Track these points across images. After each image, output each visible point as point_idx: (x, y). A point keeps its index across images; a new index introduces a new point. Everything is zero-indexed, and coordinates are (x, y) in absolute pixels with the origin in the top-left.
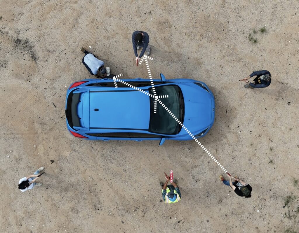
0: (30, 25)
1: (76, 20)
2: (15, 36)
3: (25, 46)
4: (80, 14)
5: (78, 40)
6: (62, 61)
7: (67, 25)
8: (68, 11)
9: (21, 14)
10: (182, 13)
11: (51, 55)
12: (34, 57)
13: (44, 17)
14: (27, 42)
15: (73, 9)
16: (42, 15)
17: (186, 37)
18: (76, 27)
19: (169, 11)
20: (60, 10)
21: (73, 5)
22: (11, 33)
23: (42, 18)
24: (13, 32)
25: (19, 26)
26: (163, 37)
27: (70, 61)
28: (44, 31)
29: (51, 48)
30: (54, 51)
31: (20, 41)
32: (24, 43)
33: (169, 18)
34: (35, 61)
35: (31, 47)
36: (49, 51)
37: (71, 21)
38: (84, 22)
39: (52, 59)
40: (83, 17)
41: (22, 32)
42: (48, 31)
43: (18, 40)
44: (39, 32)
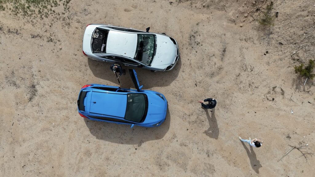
0: (46, 87)
1: (63, 108)
2: (35, 84)
3: (34, 91)
4: (66, 108)
5: (53, 115)
6: (38, 114)
7: (58, 106)
8: (64, 102)
9: (48, 80)
10: (100, 159)
11: (37, 107)
12: (30, 99)
13: (54, 92)
14: (36, 91)
15: (67, 104)
16: (54, 91)
17: (89, 168)
18: (59, 110)
19: (96, 152)
20: (62, 98)
21: (69, 102)
22: (36, 81)
23: (53, 91)
24: (37, 81)
25: (41, 83)
26: (81, 157)
27: (40, 118)
28: (47, 96)
29: (41, 105)
30: (40, 107)
31: (34, 87)
32: (35, 90)
33: (93, 154)
35: (34, 95)
36: (38, 105)
37: (60, 106)
38: (64, 113)
39: (36, 108)
40: (66, 111)
41: (39, 85)
42: (48, 98)
43: (34, 86)
44: (45, 94)
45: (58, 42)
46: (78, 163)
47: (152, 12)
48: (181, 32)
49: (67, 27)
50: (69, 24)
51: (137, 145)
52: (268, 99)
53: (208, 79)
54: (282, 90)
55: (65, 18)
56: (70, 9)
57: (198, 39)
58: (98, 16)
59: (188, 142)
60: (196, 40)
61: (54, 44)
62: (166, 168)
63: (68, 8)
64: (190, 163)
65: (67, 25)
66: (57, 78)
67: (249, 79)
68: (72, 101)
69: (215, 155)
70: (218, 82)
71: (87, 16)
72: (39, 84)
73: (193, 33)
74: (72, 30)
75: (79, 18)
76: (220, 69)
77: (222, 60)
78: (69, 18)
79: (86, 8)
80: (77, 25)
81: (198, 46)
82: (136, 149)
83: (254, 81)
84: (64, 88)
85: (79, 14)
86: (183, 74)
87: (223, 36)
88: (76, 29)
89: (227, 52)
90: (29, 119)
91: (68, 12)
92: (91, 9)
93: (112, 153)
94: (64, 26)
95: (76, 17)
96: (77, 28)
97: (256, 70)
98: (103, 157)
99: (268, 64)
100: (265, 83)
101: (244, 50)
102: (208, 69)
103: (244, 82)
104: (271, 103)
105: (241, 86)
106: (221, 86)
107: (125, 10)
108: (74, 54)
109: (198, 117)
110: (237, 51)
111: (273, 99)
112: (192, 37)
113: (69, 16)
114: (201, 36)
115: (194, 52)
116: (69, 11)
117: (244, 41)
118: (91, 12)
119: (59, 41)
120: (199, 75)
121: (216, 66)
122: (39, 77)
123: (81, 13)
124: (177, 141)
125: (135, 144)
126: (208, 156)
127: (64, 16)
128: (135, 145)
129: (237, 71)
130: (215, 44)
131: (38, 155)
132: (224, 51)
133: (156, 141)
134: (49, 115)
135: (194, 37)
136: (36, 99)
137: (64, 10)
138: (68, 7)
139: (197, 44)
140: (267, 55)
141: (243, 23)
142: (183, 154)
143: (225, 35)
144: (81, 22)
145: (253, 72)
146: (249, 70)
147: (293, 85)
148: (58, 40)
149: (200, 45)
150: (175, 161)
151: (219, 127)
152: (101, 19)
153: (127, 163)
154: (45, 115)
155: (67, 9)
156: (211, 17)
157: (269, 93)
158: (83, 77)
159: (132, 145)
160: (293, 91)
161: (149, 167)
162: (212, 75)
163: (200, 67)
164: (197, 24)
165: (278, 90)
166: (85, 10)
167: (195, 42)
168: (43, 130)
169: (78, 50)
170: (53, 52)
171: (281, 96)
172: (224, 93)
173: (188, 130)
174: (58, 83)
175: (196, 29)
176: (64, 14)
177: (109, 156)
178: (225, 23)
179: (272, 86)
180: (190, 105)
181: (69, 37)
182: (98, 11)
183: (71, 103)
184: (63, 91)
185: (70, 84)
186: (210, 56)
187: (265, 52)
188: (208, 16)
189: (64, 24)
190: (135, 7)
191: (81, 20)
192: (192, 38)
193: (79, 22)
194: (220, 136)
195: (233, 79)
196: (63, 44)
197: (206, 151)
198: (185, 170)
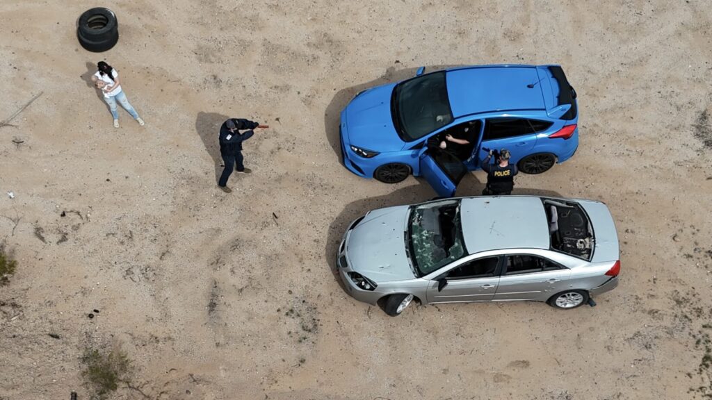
0: (678, 147)
2: (708, 151)
3: (704, 134)
4: (603, 112)
5: (631, 93)
6: (670, 90)
7: (628, 114)
8: (614, 125)
9: (677, 164)
10: (480, 30)
11: (679, 103)
12: (704, 116)
13: (650, 141)
14: (697, 135)
15: (606, 122)
16: (651, 144)
17: (500, 10)
18: (619, 105)
19: (493, 41)
20: (624, 132)
21: (601, 126)
23: (654, 142)
24: (707, 155)
25: (692, 154)
26: (526, 27)
27: (660, 82)
28: (664, 130)
29: (672, 109)
30: (671, 105)
31: (706, 142)
32: (703, 136)
33: (500, 36)
34: (705, 112)
35: (698, 127)
36: (678, 109)
37: (620, 115)
38: (604, 103)
39: (681, 101)
40: (601, 107)
41: (695, 148)
42: (658, 125)
43: (708, 145)
44: (672, 133)
45: (692, 253)
46: (529, 16)
47: (445, 371)
48: (345, 334)
49: (682, 294)
50: (678, 302)
51: (397, 69)
52: (78, 213)
53: (246, 233)
54: (42, 239)
55: (698, 316)
56: (694, 341)
57: (293, 324)
58: (603, 336)
59: (272, 95)
60: (298, 320)
61: (700, 246)
62: (313, 39)
63: (698, 342)
64: (257, 57)
65: (683, 298)
66: (656, 171)
67: (133, 252)
68: (596, 129)
69: (200, 80)
70: (218, 231)
71: (635, 330)
72: (697, 151)
73: (311, 336)
74: (664, 289)
75: (655, 323)
76: (217, 262)
77: (215, 283)
78: (686, 317)
79: (646, 353)
80: (655, 304)
81: (289, 307)
82: (397, 62)
83: (122, 248)
84: (628, 152)
85: (661, 333)
86: (316, 236)
87: (222, 340)
88: (652, 293)
89: (206, 303)
90: (687, 76)
91: (695, 332)
92: (632, 352)
93: (454, 46)
94: (690, 296)
95: (667, 322)
96: (652, 296)
97: (117, 274)
98: (474, 36)
99: (84, 292)
100: (90, 247)
101: (156, 314)
102: (250, 256)
103: (147, 242)
104: (69, 206)
105: (152, 231)
106: (206, 225)
107: (526, 364)
108: (632, 232)
109: (257, 148)
110: (176, 310)
111: (63, 215)
112: (312, 327)
113: (688, 323)
114: (285, 332)
115: (298, 292)
116: (694, 336)
117: (161, 336)
118: (627, 344)
119: (689, 256)
120: (272, 239)
121: (229, 267)
122: (704, 165)
123: (656, 337)
124: (299, 93)
125: (402, 71)
126: (215, 78)
127: (701, 321)
128: (403, 68)
129: (168, 262)
130: (243, 318)
131: (631, 13)
132: (212, 306)
133: (352, 85)
134: (642, 93)
135: (304, 328)
136: (691, 118)
137: (707, 336)
138: (701, 346)
139: (292, 311)
140: (89, 311)
141: (168, 379)
142: (278, 70)
143: (218, 345)
144: (646, 314)
145: (126, 267)
146: (137, 271)
147: (13, 251)
148: (691, 257)
149: (284, 312)
150: (295, 55)
151: (199, 137)
152: (591, 329)
153: (412, 33)
154: (653, 92)
155: (703, 341)
156: (265, 386)
157: (76, 228)
158: (586, 184)
159: (408, 67)
160: (11, 241)
161: (355, 35)
162: (236, 245)
163: (274, 257)
164: (303, 361)
165: (53, 238)
166: (647, 347)
167: (298, 315)
168: (642, 61)
169: (626, 243)
170: (691, 226)
171: (42, 224)
172: (197, 208)
173: (277, 119)
174: (648, 163)
175: (305, 349)
176: (704, 326)
177: (459, 38)
178: (222, 374)
179: (70, 242)
180: (282, 171)
181: (663, 270)
182: (609, 348)
183: (595, 125)
184: (627, 147)
185: (617, 164)
186: (250, 286)
187: (97, 317)
188: (275, 386)
189: (694, 300)
190: (498, 378)
191: (649, 317)
192: (310, 326)
193: (653, 312)
194: (194, 119)
195: (179, 245)
196: (675, 251)
197: (223, 85)
198: (266, 43)
